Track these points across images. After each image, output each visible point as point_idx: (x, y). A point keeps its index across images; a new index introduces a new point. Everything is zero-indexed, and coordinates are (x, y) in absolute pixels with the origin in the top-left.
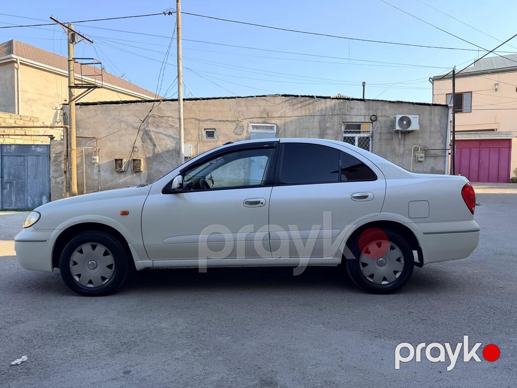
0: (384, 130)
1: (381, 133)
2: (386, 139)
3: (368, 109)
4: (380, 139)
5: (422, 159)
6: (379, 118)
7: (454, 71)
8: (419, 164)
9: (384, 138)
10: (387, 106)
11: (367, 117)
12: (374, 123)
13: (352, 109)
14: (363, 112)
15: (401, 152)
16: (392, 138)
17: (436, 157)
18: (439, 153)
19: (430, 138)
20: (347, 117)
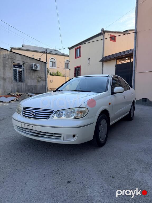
0: (28, 68)
1: (27, 69)
2: (28, 72)
3: (22, 58)
4: (26, 72)
5: (40, 81)
6: (26, 63)
7: (46, 51)
8: (39, 83)
9: (28, 71)
10: (28, 59)
11: (22, 62)
12: (24, 65)
13: (16, 57)
14: (20, 59)
15: (33, 78)
16: (30, 72)
17: (43, 80)
18: (44, 79)
19: (41, 73)
20: (15, 60)
